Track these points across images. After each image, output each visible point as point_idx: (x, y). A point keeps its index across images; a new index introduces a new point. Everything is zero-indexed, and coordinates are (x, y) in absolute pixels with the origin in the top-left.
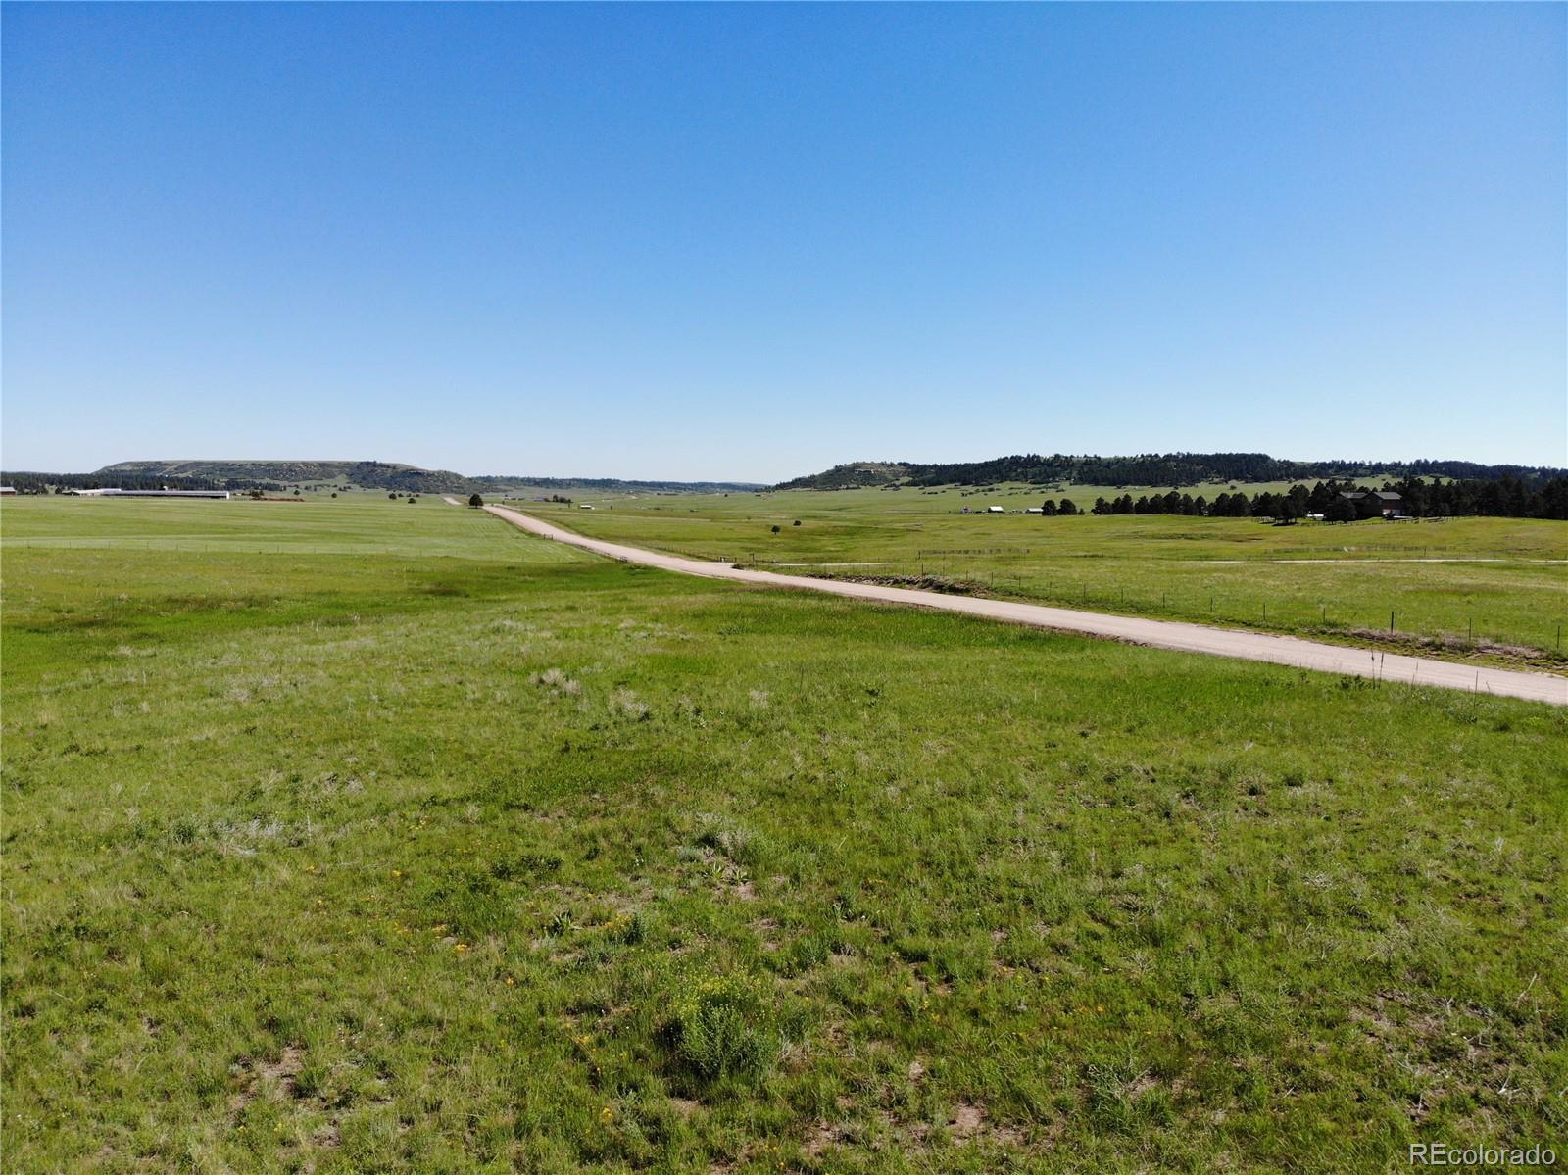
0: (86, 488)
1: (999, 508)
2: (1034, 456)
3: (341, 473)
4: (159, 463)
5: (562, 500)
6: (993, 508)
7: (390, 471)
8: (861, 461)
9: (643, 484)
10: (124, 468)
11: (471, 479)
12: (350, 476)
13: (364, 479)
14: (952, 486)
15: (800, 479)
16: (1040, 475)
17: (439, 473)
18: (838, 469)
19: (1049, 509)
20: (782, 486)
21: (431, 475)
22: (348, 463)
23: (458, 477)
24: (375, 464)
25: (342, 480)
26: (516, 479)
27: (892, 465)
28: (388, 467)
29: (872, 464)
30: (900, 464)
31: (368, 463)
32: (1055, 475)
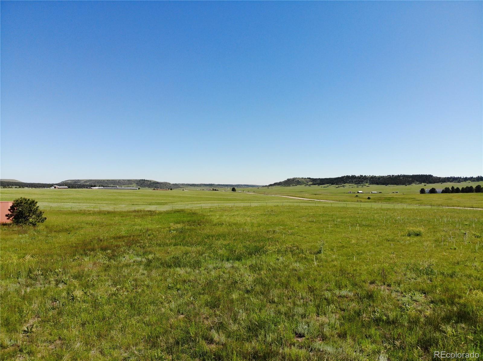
1: (361, 192)
2: (354, 176)
3: (134, 183)
4: (79, 180)
5: (216, 190)
6: (359, 192)
7: (149, 182)
8: (295, 177)
10: (68, 182)
11: (173, 184)
12: (137, 184)
13: (141, 185)
14: (328, 185)
15: (276, 183)
17: (164, 182)
18: (289, 180)
20: (271, 185)
21: (161, 183)
22: (136, 180)
23: (170, 184)
24: (144, 180)
25: (134, 185)
26: (185, 184)
27: (305, 178)
28: (148, 181)
29: (299, 178)
30: (308, 178)
31: (142, 180)
32: (362, 182)
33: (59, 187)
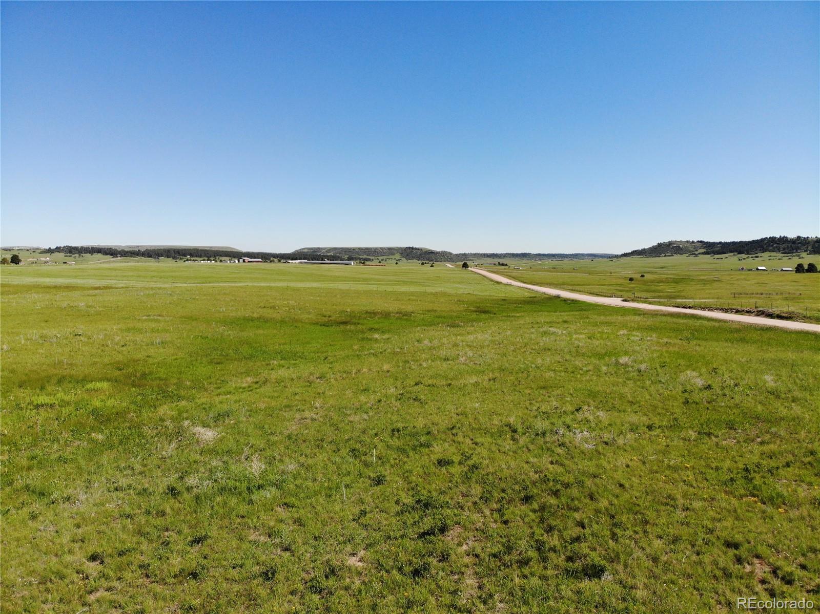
0: (292, 260)
1: (764, 268)
2: (784, 237)
3: (397, 252)
4: (319, 248)
5: (503, 265)
6: (760, 268)
7: (420, 251)
8: (674, 240)
9: (544, 255)
10: (304, 251)
11: (457, 255)
12: (401, 254)
13: (407, 255)
14: (732, 254)
15: (636, 251)
16: (788, 248)
17: (442, 252)
18: (660, 245)
19: (799, 269)
20: (625, 255)
21: (438, 253)
22: (401, 248)
23: (451, 254)
24: (412, 248)
25: (398, 256)
26: (478, 254)
27: (693, 242)
28: (418, 249)
29: (681, 241)
30: (698, 241)
31: (409, 248)
32: (797, 249)
33: (250, 260)
